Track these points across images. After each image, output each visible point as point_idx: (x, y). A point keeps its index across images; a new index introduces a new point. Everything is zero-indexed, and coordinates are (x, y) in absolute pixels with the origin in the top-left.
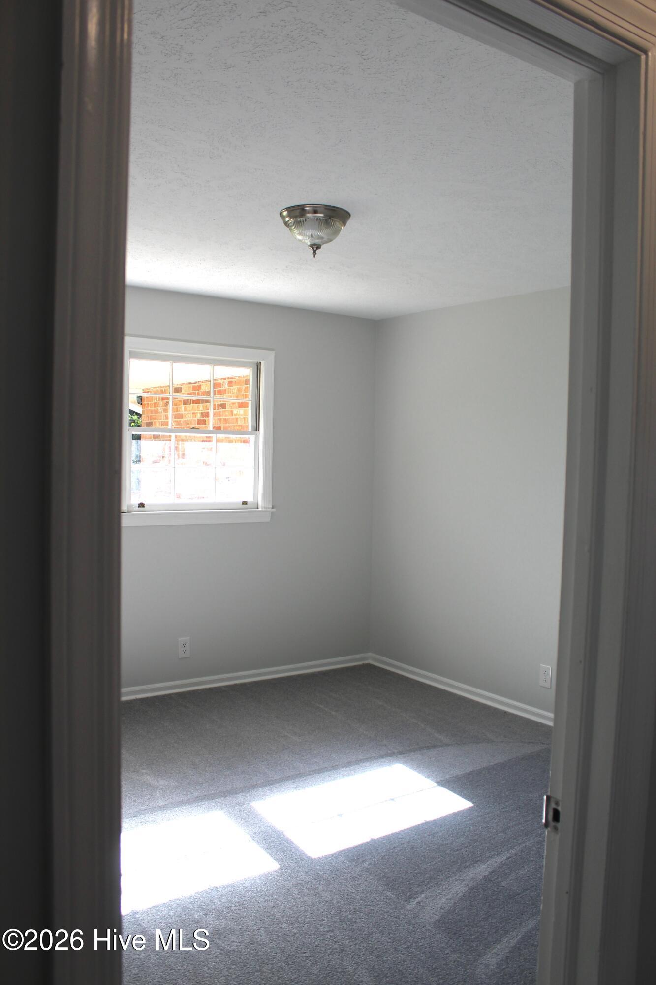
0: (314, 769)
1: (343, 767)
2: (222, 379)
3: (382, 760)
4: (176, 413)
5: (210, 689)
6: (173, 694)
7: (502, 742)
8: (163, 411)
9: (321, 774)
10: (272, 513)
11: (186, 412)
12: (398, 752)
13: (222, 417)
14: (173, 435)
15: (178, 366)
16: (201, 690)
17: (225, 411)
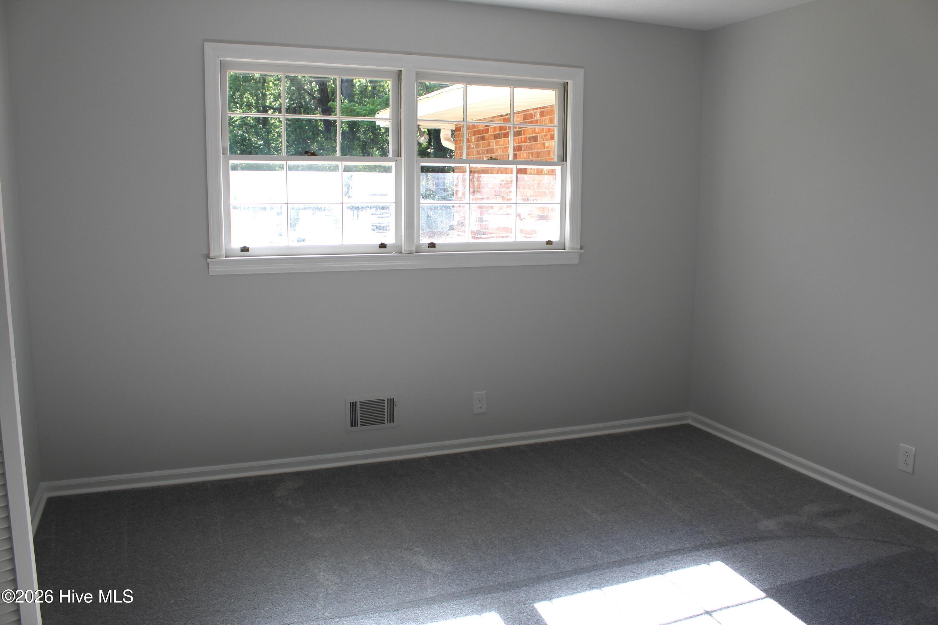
0: (614, 560)
1: (649, 560)
2: (533, 109)
3: (698, 553)
4: (488, 148)
5: (508, 448)
6: (466, 453)
7: (849, 538)
8: (475, 147)
9: (622, 568)
10: (581, 254)
11: (498, 147)
12: (717, 543)
13: (533, 151)
14: (467, 166)
15: (473, 89)
16: (497, 449)
17: (536, 144)
